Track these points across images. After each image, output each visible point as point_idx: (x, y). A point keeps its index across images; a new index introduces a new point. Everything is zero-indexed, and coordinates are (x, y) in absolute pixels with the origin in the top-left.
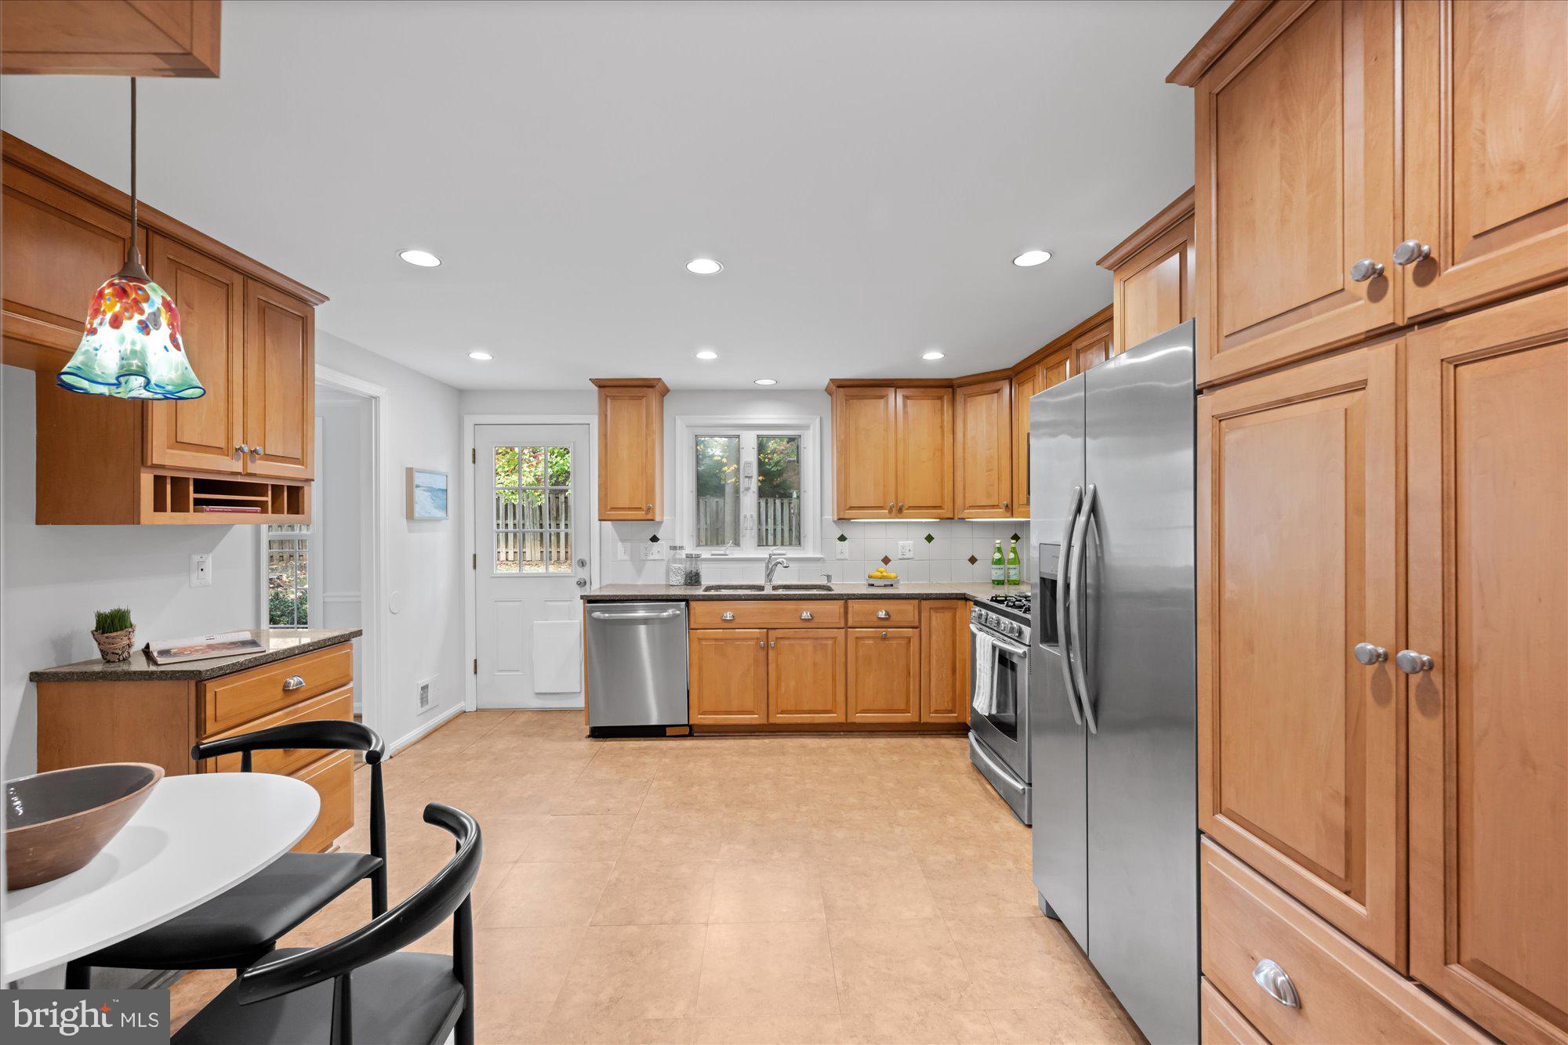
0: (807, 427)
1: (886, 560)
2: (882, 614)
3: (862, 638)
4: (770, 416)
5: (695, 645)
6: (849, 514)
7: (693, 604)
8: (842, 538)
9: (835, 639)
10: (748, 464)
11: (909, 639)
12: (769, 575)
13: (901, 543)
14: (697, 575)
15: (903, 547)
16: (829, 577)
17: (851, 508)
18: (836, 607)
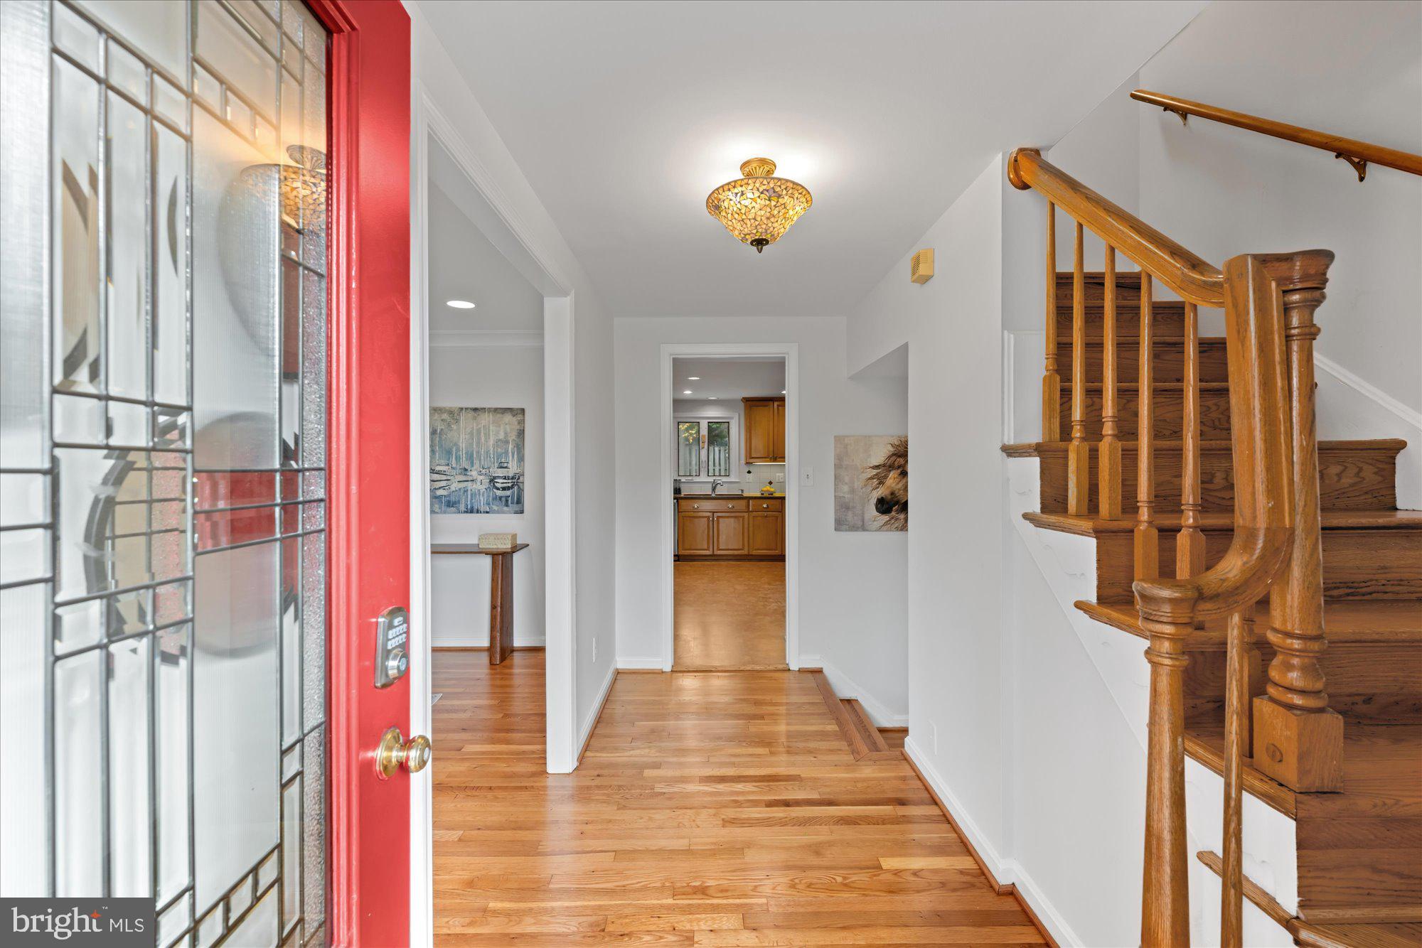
0: (732, 418)
1: (770, 483)
2: (765, 506)
3: (757, 517)
4: (714, 413)
5: (681, 518)
6: (751, 461)
7: (680, 501)
8: (749, 472)
9: (744, 516)
10: (704, 436)
11: (777, 517)
12: (714, 489)
13: (777, 474)
14: (680, 489)
15: (779, 476)
16: (742, 491)
17: (753, 458)
18: (743, 503)
